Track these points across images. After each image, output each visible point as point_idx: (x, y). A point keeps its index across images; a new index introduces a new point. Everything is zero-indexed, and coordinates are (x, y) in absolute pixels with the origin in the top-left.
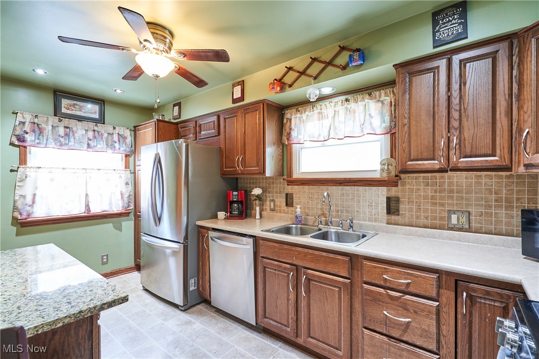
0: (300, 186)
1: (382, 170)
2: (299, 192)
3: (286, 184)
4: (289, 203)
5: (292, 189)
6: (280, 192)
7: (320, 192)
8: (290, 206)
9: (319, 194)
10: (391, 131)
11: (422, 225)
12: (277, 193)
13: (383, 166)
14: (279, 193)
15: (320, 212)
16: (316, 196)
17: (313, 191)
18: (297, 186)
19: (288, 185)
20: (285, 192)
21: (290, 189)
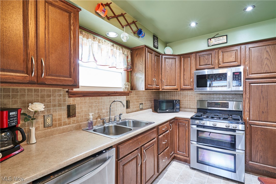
0: (82, 98)
1: (125, 88)
2: (81, 103)
3: (67, 96)
4: (71, 114)
5: (74, 101)
6: (60, 105)
7: (97, 101)
8: (73, 117)
9: (97, 103)
10: (127, 70)
11: (135, 111)
12: (55, 106)
13: (126, 86)
14: (58, 106)
15: (97, 116)
16: (94, 104)
17: (92, 101)
18: (79, 98)
19: (69, 97)
20: (65, 104)
21: (71, 101)
